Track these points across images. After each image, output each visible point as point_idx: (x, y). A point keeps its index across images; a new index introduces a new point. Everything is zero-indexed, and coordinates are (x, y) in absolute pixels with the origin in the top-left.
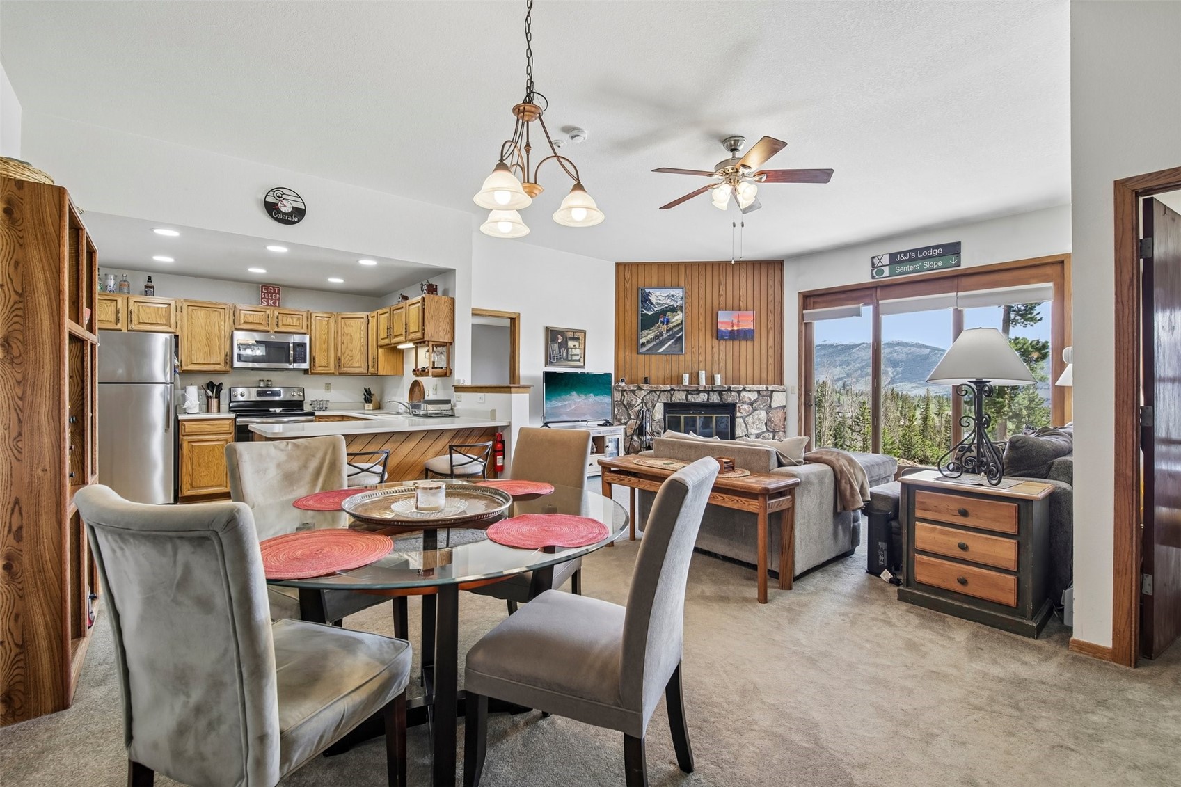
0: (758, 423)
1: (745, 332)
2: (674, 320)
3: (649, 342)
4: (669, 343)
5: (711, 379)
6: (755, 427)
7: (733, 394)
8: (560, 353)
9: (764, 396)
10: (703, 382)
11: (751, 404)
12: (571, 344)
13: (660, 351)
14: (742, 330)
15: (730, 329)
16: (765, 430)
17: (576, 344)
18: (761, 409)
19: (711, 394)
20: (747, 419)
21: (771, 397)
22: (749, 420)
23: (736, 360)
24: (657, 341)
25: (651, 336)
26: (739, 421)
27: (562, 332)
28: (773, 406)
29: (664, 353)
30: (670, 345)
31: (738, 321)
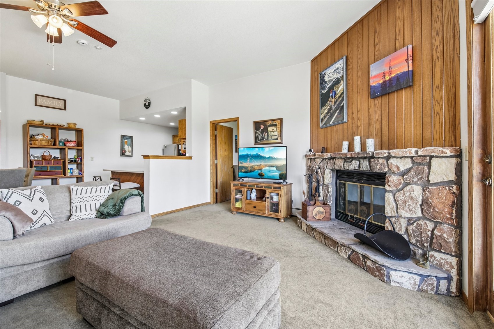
0: (410, 202)
1: (398, 78)
2: (338, 91)
3: (325, 116)
4: (336, 114)
5: (363, 146)
6: (406, 208)
7: (381, 161)
8: (263, 135)
9: (419, 164)
10: (357, 148)
11: (403, 174)
12: (270, 129)
13: (331, 123)
14: (394, 77)
15: (381, 82)
16: (420, 215)
17: (275, 129)
18: (415, 183)
19: (362, 161)
20: (397, 195)
21: (429, 165)
22: (400, 197)
23: (393, 118)
24: (329, 114)
25: (326, 111)
26: (389, 197)
27: (263, 122)
28: (433, 179)
29: (334, 125)
30: (337, 116)
31: (390, 68)
